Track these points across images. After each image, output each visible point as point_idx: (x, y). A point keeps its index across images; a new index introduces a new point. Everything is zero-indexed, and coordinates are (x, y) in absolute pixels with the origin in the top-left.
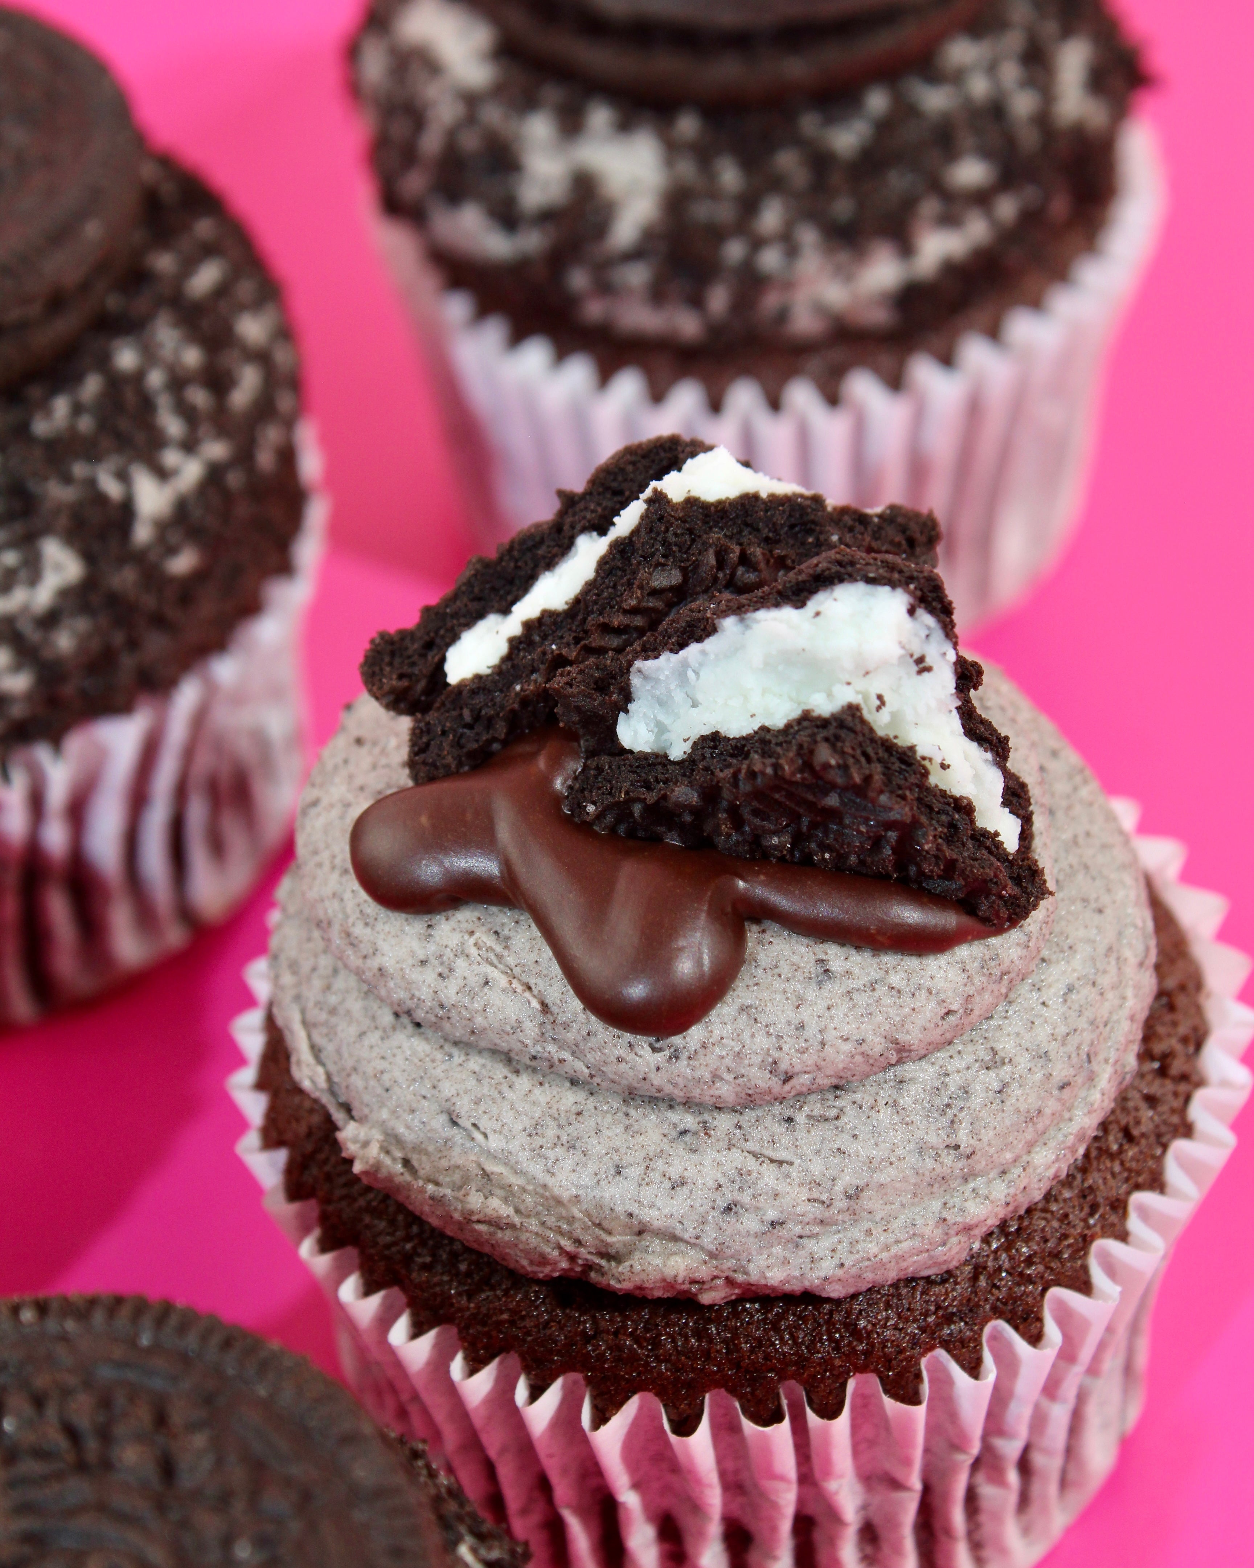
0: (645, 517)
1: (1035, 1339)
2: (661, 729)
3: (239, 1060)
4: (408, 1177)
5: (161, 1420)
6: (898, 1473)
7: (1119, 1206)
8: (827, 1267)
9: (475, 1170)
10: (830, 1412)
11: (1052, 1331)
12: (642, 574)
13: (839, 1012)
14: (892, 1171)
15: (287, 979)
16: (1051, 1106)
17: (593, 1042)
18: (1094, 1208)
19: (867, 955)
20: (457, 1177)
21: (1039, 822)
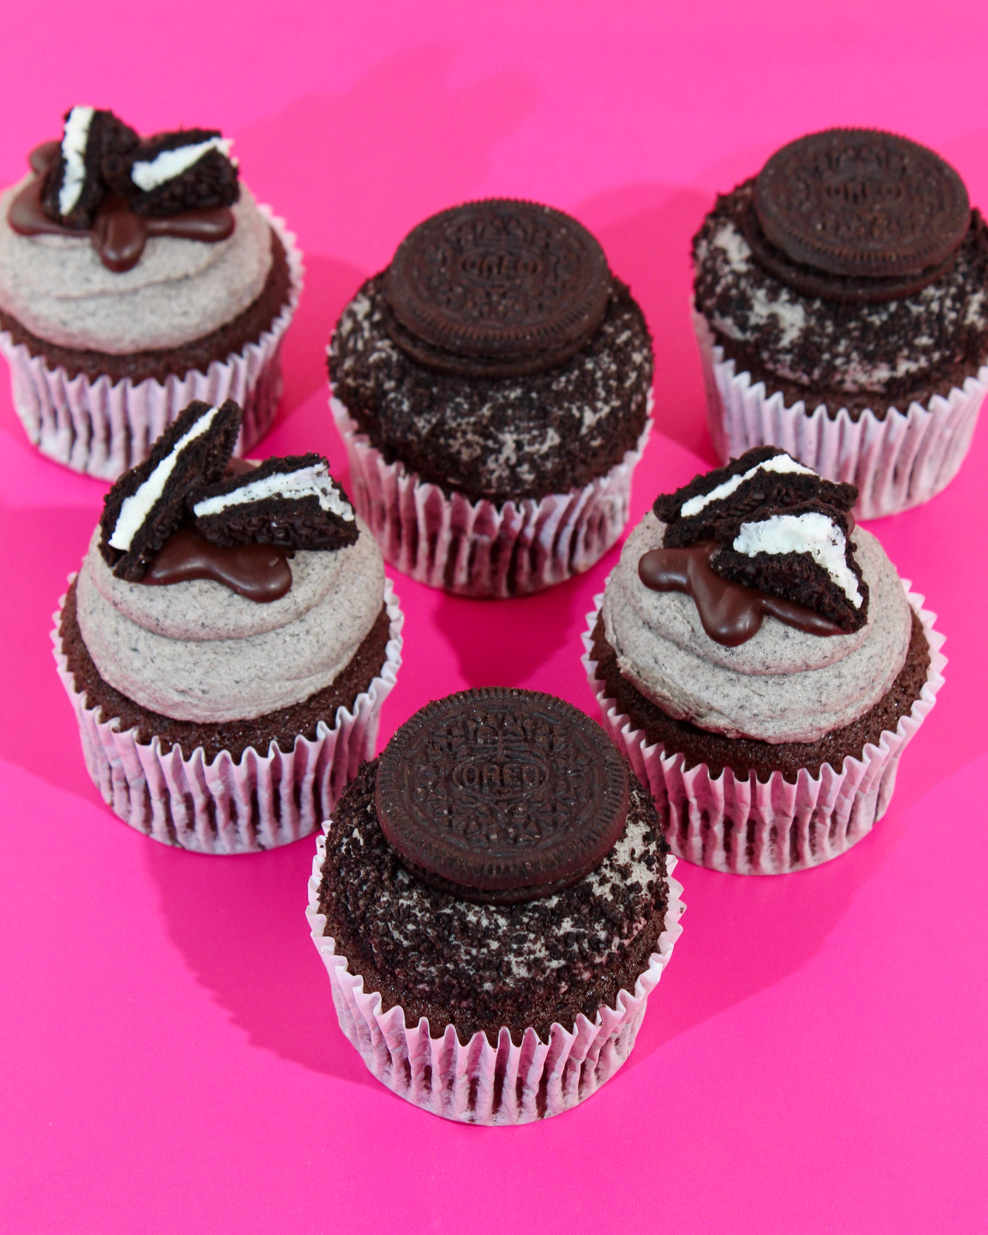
0: (756, 475)
1: (839, 772)
2: (748, 546)
3: (586, 628)
4: (638, 678)
5: (551, 732)
6: (786, 810)
7: (878, 735)
8: (770, 733)
9: (660, 679)
10: (764, 781)
11: (845, 770)
12: (751, 493)
13: (788, 650)
14: (797, 705)
15: (609, 603)
16: (856, 694)
17: (706, 645)
18: (868, 733)
19: (802, 633)
20: (654, 680)
21: (872, 599)
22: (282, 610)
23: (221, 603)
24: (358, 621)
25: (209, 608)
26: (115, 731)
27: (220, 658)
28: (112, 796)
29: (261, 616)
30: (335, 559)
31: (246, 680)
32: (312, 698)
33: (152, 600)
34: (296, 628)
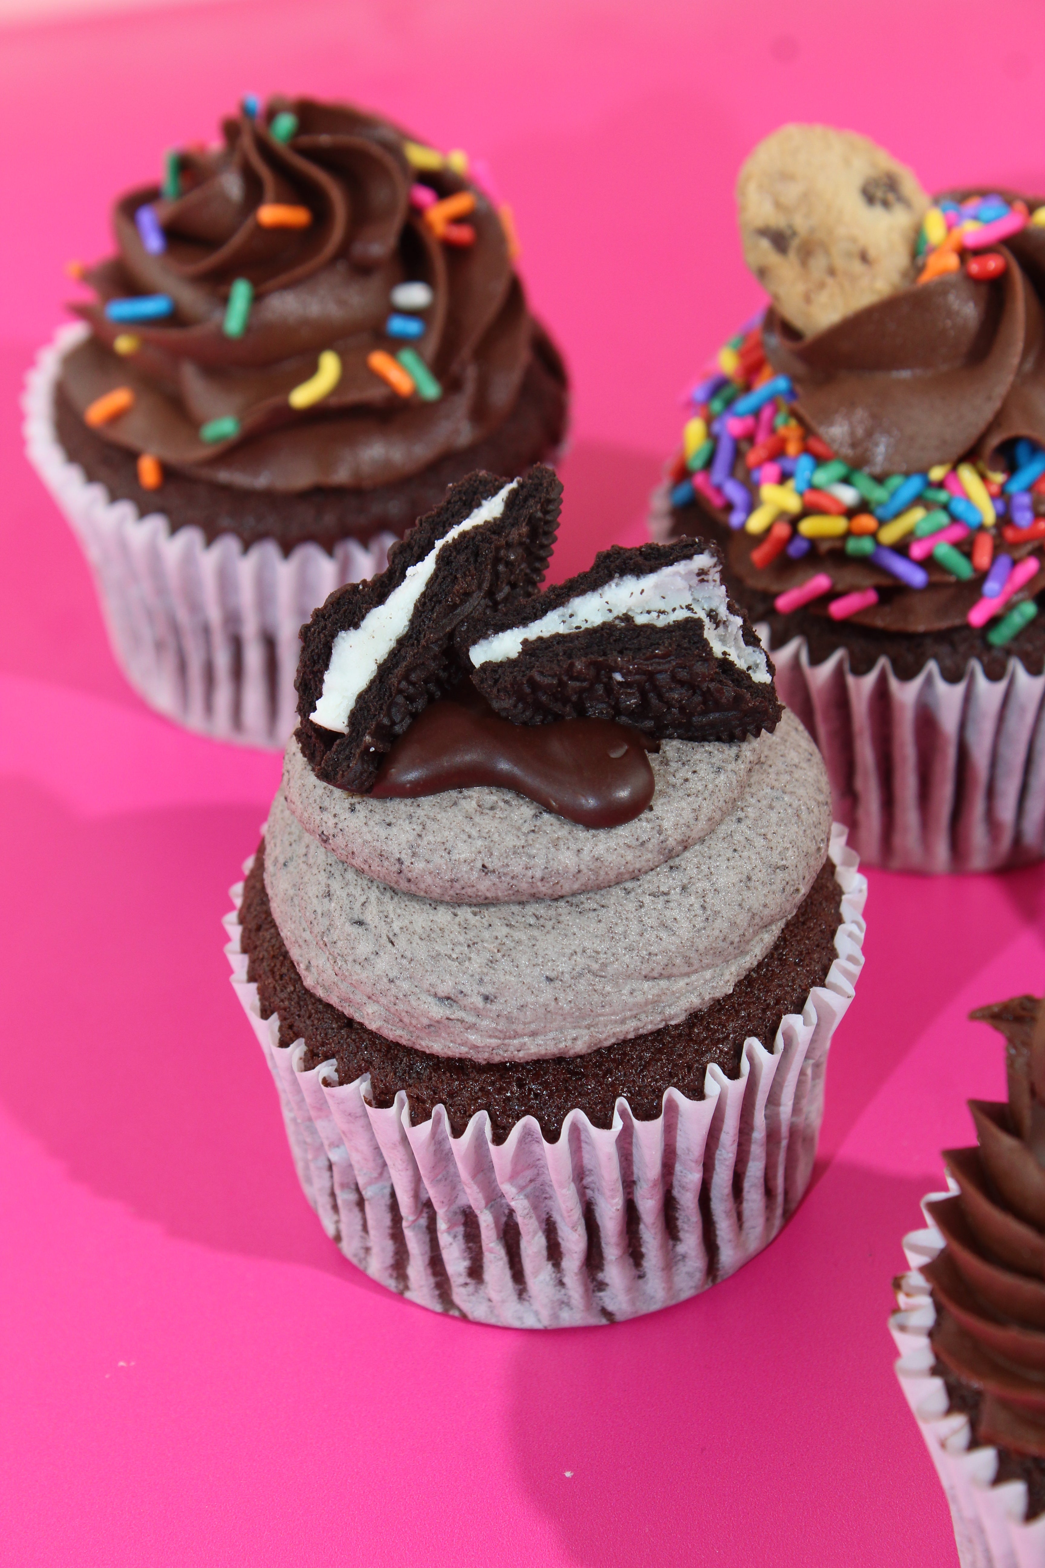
22: (635, 843)
23: (519, 829)
24: (780, 874)
25: (496, 837)
26: (326, 1083)
27: (517, 935)
28: (337, 1222)
29: (596, 853)
30: (737, 757)
31: (567, 977)
32: (695, 1018)
33: (389, 825)
34: (664, 880)
